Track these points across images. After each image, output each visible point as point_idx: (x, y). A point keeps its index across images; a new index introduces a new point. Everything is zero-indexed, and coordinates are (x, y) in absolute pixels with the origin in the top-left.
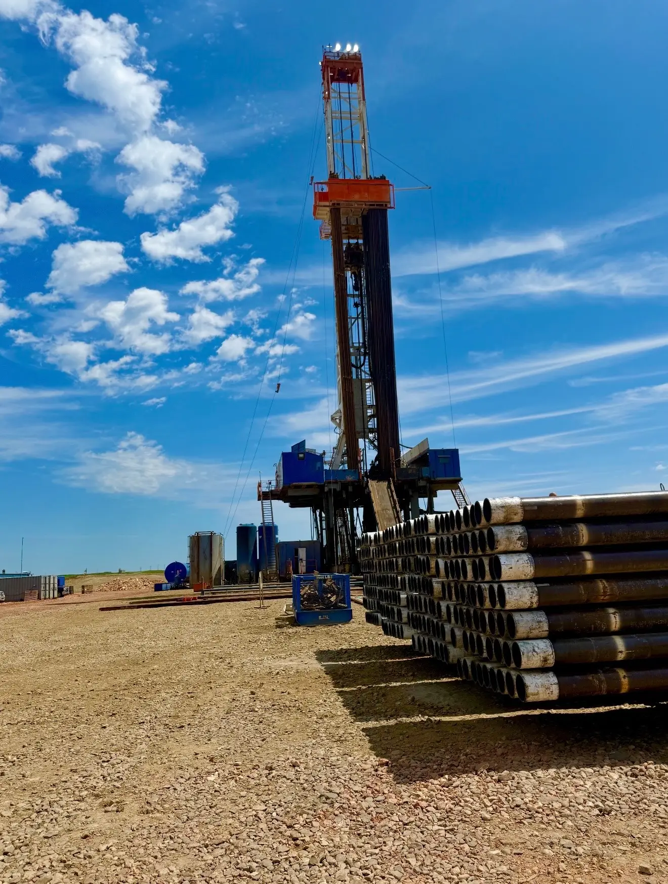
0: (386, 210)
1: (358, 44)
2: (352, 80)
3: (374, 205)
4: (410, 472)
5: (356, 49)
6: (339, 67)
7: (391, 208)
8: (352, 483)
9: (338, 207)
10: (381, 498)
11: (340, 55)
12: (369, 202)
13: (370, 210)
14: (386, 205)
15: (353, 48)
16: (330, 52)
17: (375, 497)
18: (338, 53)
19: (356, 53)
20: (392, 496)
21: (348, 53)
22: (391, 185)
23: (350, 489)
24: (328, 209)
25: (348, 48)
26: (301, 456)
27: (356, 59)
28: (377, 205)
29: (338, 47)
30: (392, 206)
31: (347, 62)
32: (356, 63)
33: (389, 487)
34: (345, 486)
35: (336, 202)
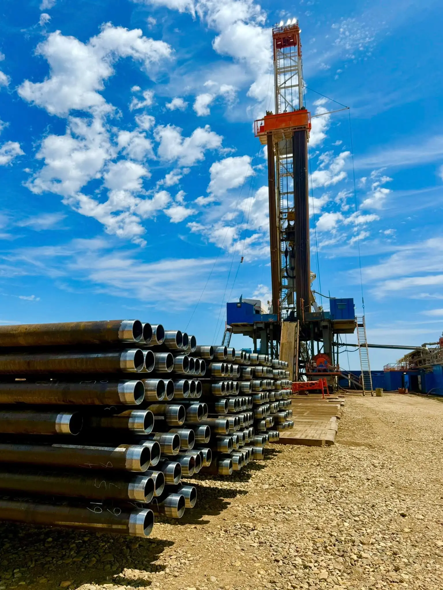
1: (296, 18)
2: (291, 44)
3: (298, 128)
4: (314, 316)
5: (294, 21)
6: (284, 36)
9: (271, 134)
12: (292, 127)
13: (294, 132)
15: (292, 22)
16: (277, 28)
18: (282, 27)
19: (294, 24)
20: (297, 333)
21: (289, 26)
22: (308, 113)
24: (265, 137)
25: (289, 22)
27: (295, 28)
29: (282, 24)
31: (287, 33)
32: (294, 31)
33: (297, 326)
35: (270, 131)
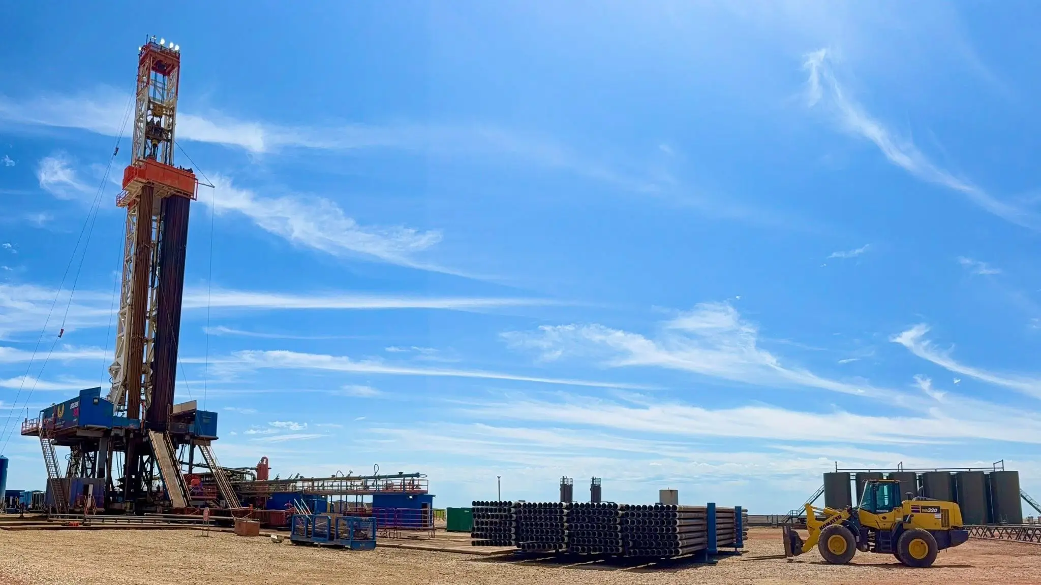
0: (189, 200)
1: (179, 45)
2: (166, 73)
3: (181, 193)
4: (180, 427)
5: (177, 48)
6: (160, 58)
7: (193, 199)
8: (134, 430)
9: (153, 186)
10: (160, 447)
11: (163, 49)
12: (178, 189)
13: (174, 195)
14: (190, 196)
15: (174, 47)
16: (155, 43)
17: (155, 445)
18: (161, 46)
19: (176, 51)
20: (168, 446)
21: (170, 49)
22: (196, 179)
23: (132, 435)
24: (142, 185)
25: (171, 45)
26: (96, 401)
27: (175, 56)
28: (184, 194)
29: (162, 42)
30: (195, 198)
31: (167, 57)
32: (175, 59)
33: (165, 438)
34: (128, 432)
35: (151, 181)
